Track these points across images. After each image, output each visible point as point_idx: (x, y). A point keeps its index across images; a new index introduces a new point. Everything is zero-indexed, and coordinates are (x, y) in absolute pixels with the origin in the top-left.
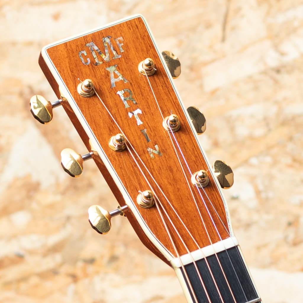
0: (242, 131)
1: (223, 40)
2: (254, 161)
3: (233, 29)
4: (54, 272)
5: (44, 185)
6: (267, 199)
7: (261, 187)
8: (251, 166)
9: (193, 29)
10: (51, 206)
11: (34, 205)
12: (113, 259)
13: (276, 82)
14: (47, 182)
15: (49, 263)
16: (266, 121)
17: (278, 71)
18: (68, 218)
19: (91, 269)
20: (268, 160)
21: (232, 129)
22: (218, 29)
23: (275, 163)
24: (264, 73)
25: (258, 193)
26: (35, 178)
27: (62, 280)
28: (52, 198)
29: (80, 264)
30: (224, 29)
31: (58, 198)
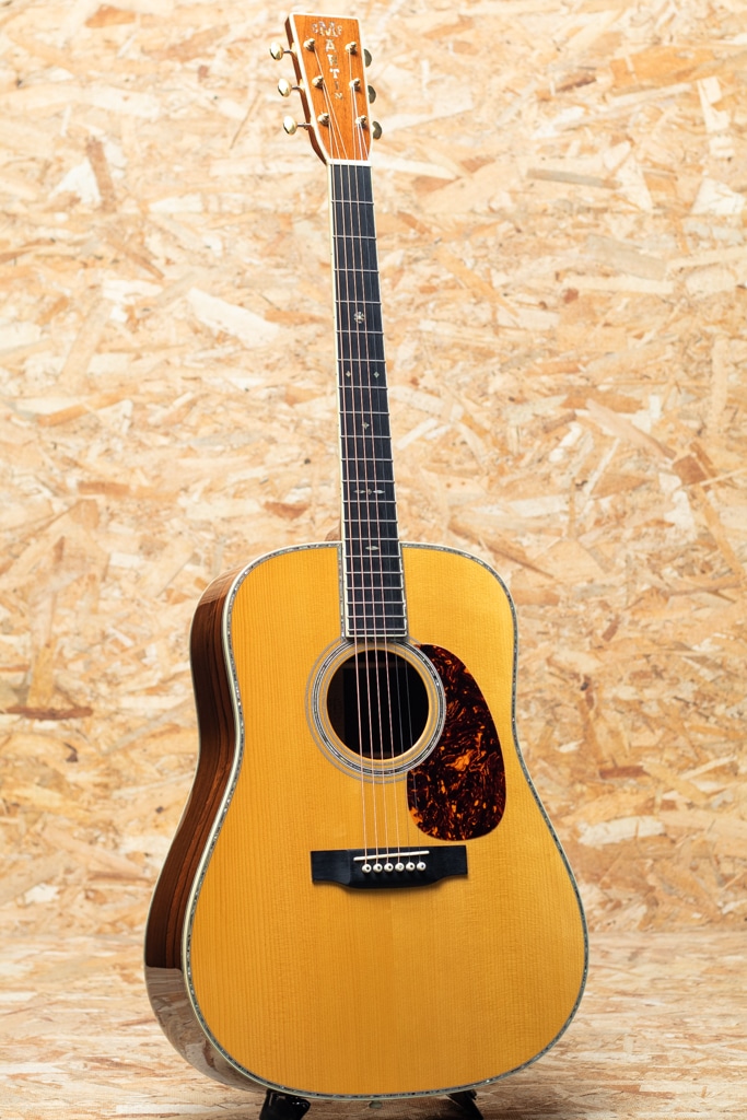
0: (226, 207)
1: (231, 147)
2: (228, 228)
3: (240, 143)
4: (73, 258)
5: (83, 201)
6: (229, 254)
7: (227, 246)
8: (226, 231)
9: (214, 135)
10: (84, 216)
11: (73, 212)
12: (115, 261)
13: (257, 184)
14: (86, 199)
15: (71, 251)
16: (244, 206)
17: (261, 178)
18: (93, 227)
19: (98, 263)
20: (237, 230)
21: (220, 204)
22: (230, 139)
23: (241, 233)
24: (251, 176)
25: (224, 249)
26: (78, 195)
27: (76, 264)
28: (85, 210)
29: (92, 258)
30: (234, 141)
31: (90, 212)
